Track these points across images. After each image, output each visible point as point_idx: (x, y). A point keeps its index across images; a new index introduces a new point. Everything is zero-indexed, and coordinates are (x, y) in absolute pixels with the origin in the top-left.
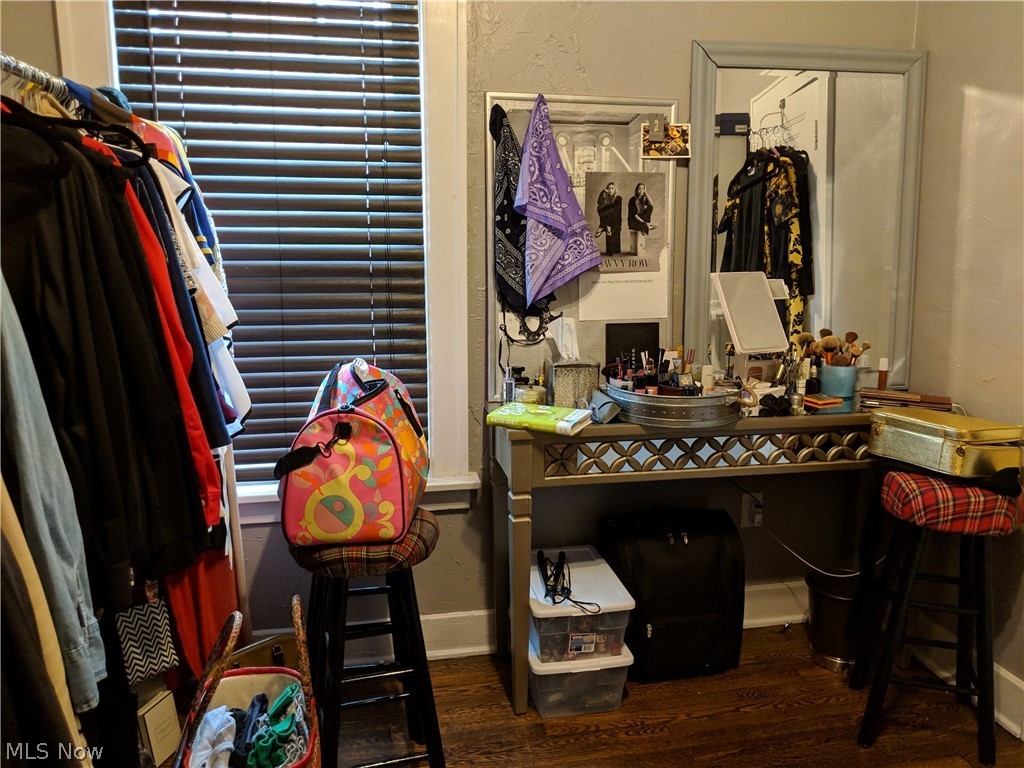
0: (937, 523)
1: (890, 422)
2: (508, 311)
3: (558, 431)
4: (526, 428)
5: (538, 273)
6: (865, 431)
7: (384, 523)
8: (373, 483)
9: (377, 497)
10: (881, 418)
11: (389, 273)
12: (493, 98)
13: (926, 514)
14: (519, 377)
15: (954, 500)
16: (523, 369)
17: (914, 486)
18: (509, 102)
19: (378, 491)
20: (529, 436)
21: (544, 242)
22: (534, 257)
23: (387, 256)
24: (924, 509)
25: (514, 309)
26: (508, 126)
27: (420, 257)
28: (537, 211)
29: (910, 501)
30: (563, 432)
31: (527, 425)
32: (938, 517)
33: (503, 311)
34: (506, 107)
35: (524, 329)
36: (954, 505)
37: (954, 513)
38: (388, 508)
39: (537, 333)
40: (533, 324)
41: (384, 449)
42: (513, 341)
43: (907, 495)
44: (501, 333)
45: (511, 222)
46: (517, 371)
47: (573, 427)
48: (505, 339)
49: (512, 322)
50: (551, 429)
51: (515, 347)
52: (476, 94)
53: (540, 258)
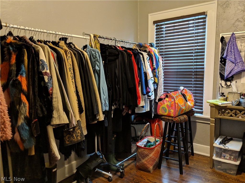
2: (222, 80)
5: (228, 71)
8: (170, 106)
9: (171, 108)
11: (196, 72)
12: (222, 35)
16: (224, 93)
18: (225, 35)
20: (214, 106)
21: (230, 65)
22: (227, 68)
25: (224, 80)
26: (225, 40)
27: (203, 68)
28: (229, 58)
31: (213, 103)
33: (221, 80)
34: (225, 36)
35: (226, 84)
38: (172, 111)
39: (230, 86)
40: (228, 83)
41: (173, 100)
42: (223, 87)
44: (220, 85)
46: (223, 94)
48: (221, 86)
49: (223, 83)
51: (223, 89)
53: (228, 68)
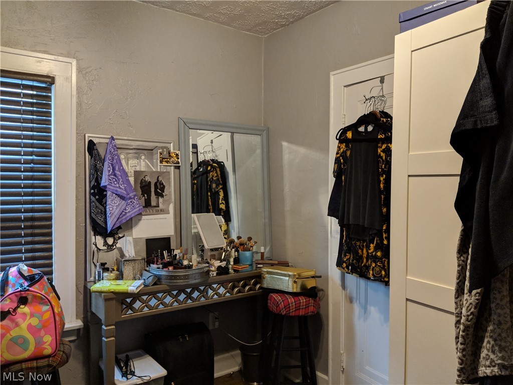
0: (290, 313)
1: (268, 273)
2: (97, 235)
3: (129, 291)
4: (112, 292)
5: (113, 216)
6: (259, 278)
7: (46, 347)
8: (40, 326)
9: (43, 333)
10: (265, 271)
11: (32, 219)
12: (89, 137)
13: (285, 309)
14: (105, 268)
15: (295, 302)
16: (106, 263)
17: (280, 298)
18: (97, 139)
19: (42, 330)
20: (114, 296)
21: (116, 202)
22: (111, 209)
23: (32, 211)
24: (285, 307)
25: (100, 234)
26: (97, 149)
28: (112, 188)
29: (279, 305)
30: (132, 292)
31: (112, 290)
32: (290, 310)
33: (95, 235)
34: (96, 141)
35: (106, 244)
36: (295, 304)
37: (295, 308)
38: (48, 339)
40: (110, 241)
41: (46, 308)
42: (100, 250)
43: (278, 303)
44: (94, 246)
45: (98, 193)
46: (103, 265)
47: (137, 289)
48: (96, 249)
49: (99, 240)
50: (126, 291)
51: (101, 253)
52: (80, 135)
53: (114, 209)
